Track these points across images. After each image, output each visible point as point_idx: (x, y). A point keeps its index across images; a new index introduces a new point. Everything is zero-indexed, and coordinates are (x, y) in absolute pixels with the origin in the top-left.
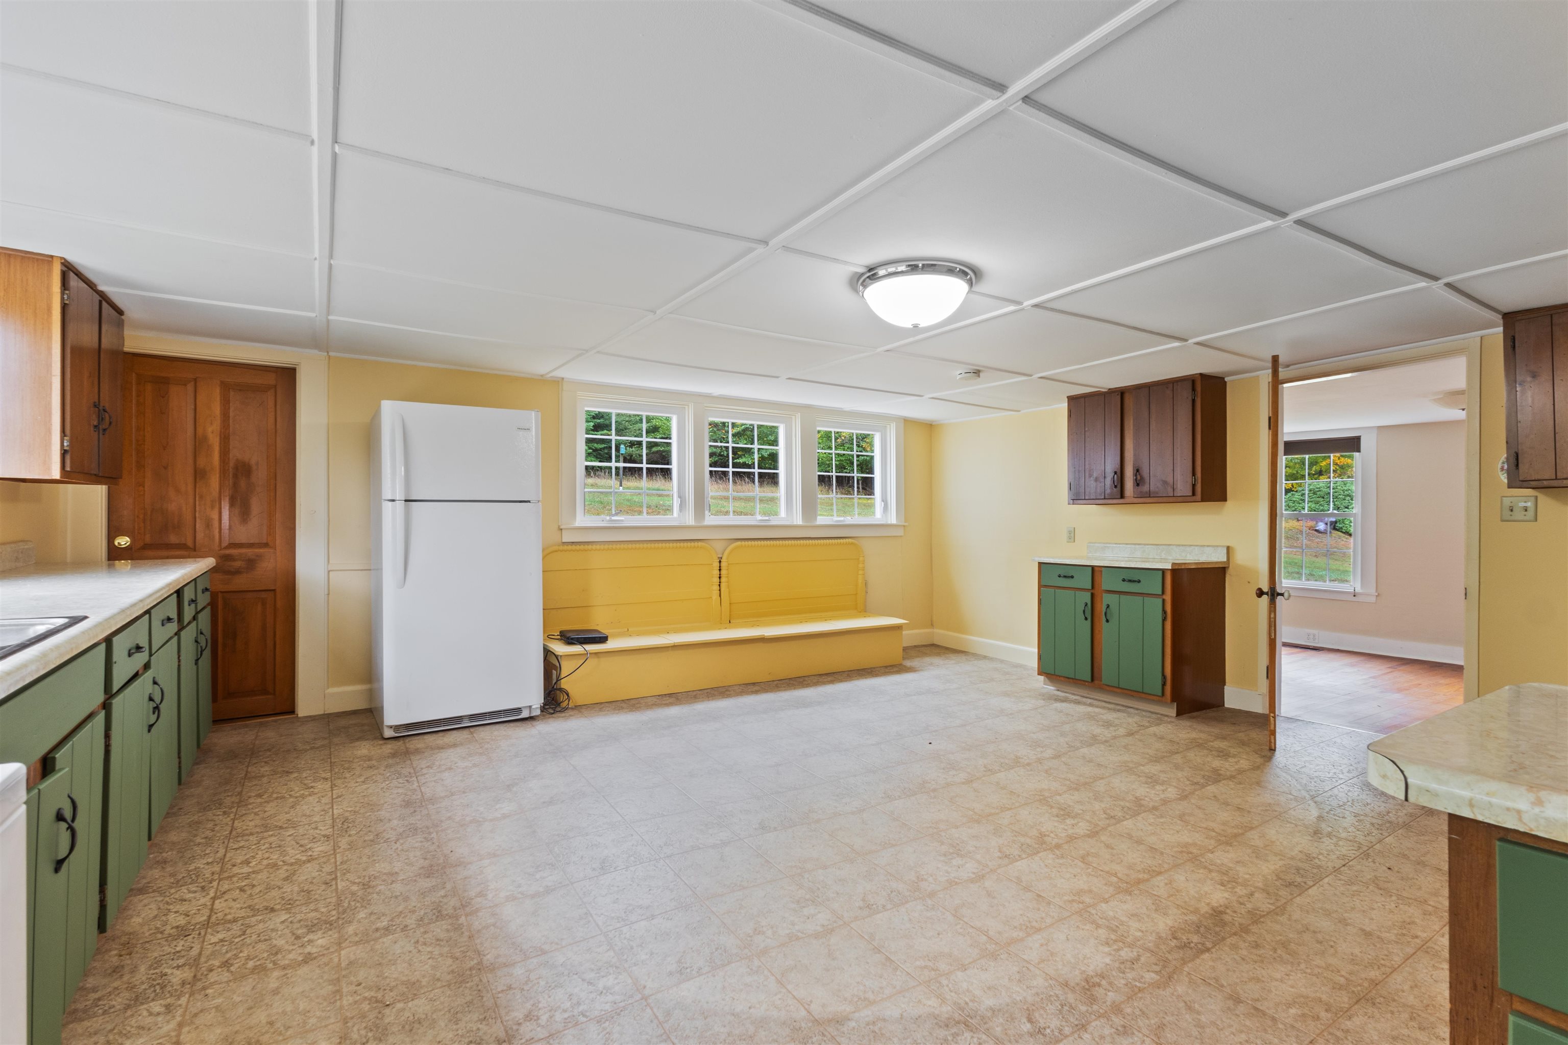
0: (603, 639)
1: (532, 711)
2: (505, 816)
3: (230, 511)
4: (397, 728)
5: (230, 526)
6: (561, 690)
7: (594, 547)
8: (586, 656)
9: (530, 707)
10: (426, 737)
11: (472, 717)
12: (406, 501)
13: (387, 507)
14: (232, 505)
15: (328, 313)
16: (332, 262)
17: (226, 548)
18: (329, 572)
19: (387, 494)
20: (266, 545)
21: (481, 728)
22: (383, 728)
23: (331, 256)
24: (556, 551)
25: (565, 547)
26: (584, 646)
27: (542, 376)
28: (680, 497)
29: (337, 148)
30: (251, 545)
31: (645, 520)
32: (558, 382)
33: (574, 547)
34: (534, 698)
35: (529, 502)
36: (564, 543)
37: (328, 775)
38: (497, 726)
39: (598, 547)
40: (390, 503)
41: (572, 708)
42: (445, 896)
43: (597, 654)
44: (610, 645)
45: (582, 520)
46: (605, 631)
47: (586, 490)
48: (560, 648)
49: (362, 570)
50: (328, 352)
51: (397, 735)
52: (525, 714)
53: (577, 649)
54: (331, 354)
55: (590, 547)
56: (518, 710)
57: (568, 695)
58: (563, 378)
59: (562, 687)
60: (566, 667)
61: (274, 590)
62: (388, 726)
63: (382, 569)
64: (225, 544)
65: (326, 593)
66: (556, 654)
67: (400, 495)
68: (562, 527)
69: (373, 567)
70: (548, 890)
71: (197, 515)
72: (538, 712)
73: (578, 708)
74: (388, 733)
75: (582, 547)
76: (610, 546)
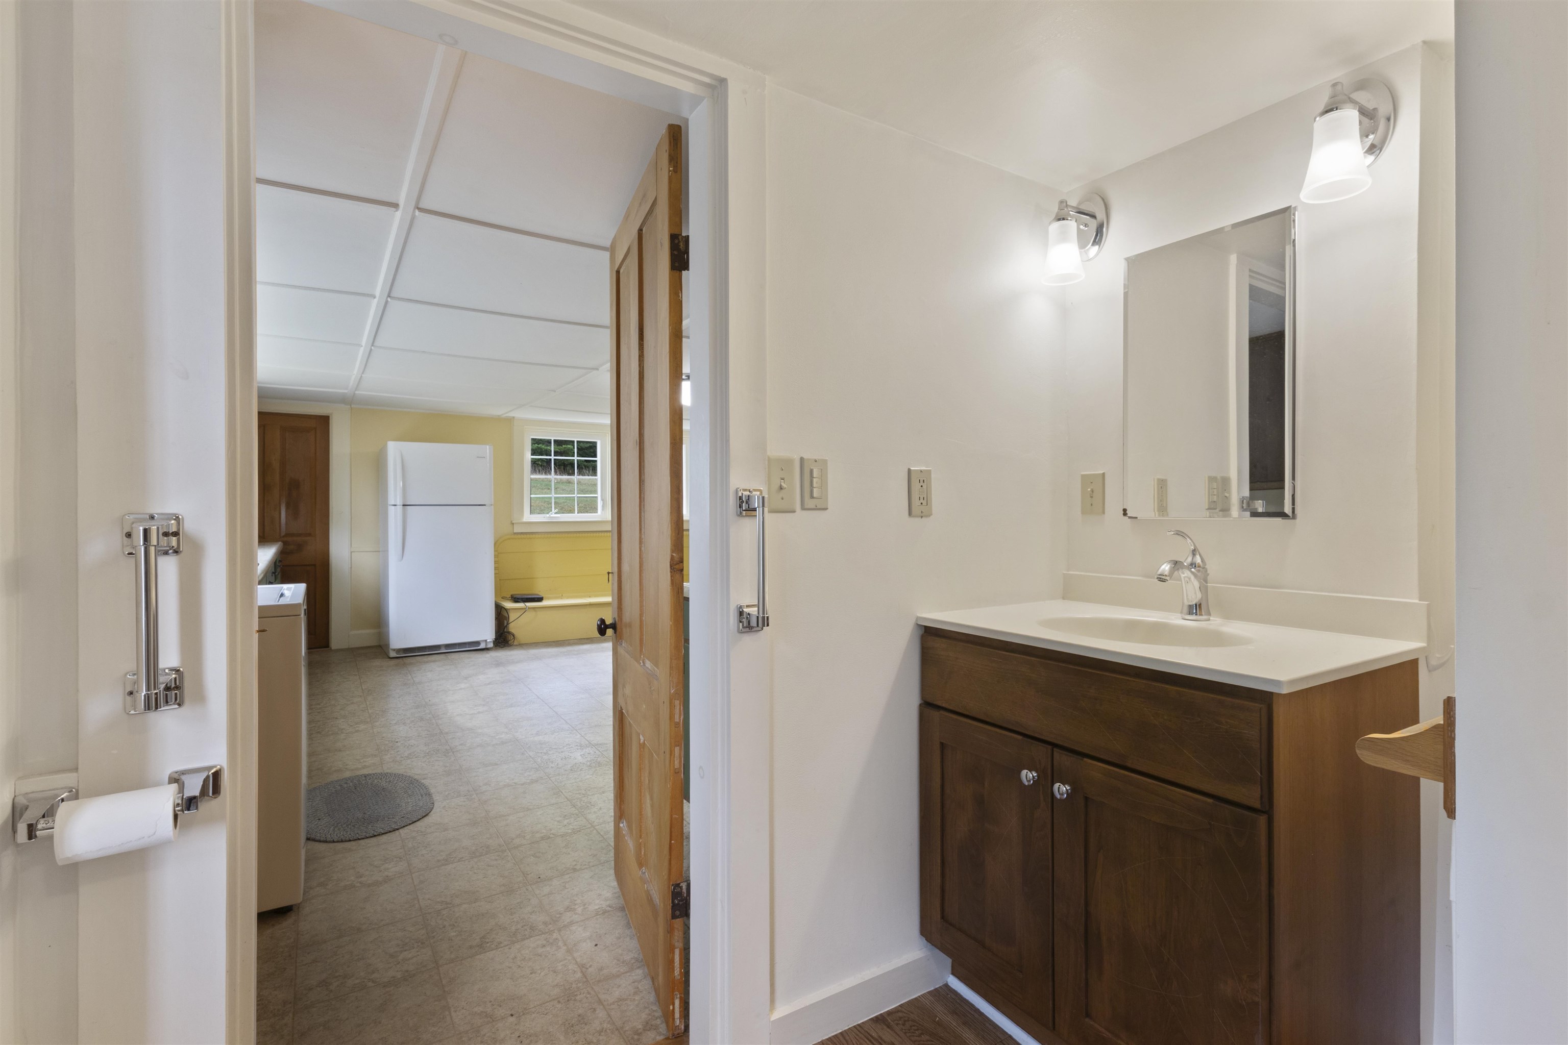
0: (540, 599)
1: (488, 644)
2: (461, 689)
3: (286, 513)
4: (399, 651)
5: (286, 522)
6: (509, 633)
7: (537, 536)
8: (525, 610)
9: (486, 640)
10: (416, 657)
11: (448, 646)
12: (403, 505)
13: (391, 510)
14: (287, 508)
15: (356, 391)
16: (363, 375)
17: (284, 536)
18: (351, 552)
19: (391, 501)
20: (310, 535)
21: (453, 654)
22: (389, 652)
23: (363, 373)
24: (509, 539)
25: (516, 536)
26: (526, 603)
27: (499, 416)
28: (602, 500)
29: (373, 348)
30: (299, 535)
31: (576, 517)
32: (511, 420)
33: (522, 536)
34: (488, 634)
35: (485, 505)
36: (515, 533)
37: (356, 673)
38: (464, 653)
39: (540, 536)
40: (393, 507)
41: (517, 645)
42: (425, 714)
43: (534, 608)
44: (544, 603)
45: (528, 517)
46: (542, 594)
47: (532, 496)
48: (508, 605)
49: (375, 552)
50: (351, 405)
51: (398, 656)
52: (482, 646)
53: (521, 605)
54: (352, 406)
55: (534, 536)
56: (478, 643)
57: (514, 636)
58: (514, 417)
59: (510, 630)
60: (512, 616)
61: (315, 565)
62: (392, 649)
63: (388, 551)
64: (283, 534)
65: (350, 566)
66: (506, 608)
67: (399, 502)
68: (513, 522)
69: (382, 550)
70: (479, 713)
71: (265, 514)
72: (491, 645)
73: (521, 646)
74: (393, 654)
75: (528, 536)
76: (549, 536)
